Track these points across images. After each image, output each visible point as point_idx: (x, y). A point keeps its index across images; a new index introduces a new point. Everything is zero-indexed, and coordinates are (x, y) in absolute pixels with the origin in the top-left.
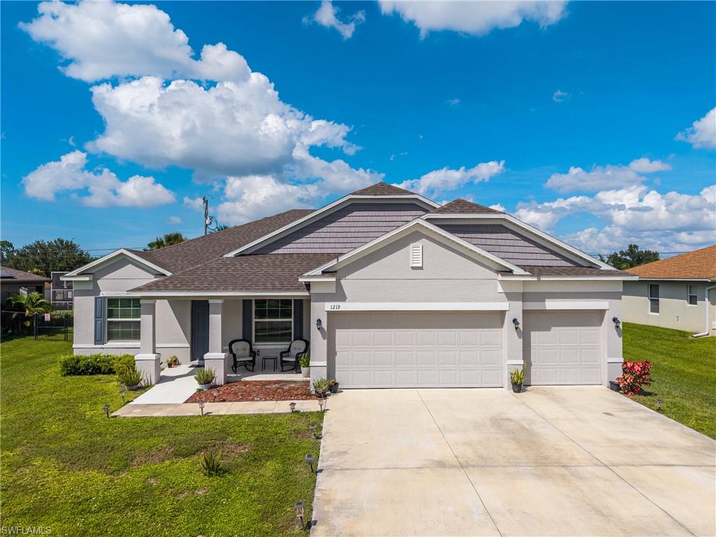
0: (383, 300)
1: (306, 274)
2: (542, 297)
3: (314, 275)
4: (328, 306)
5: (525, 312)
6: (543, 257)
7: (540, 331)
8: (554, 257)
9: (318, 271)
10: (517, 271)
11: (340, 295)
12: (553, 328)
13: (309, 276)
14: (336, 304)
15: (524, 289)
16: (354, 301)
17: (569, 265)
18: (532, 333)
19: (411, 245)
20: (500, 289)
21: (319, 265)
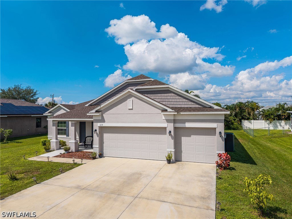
0: (118, 122)
1: (90, 112)
2: (184, 121)
3: (92, 113)
4: (99, 124)
5: (175, 128)
6: (187, 103)
7: (186, 137)
8: (193, 103)
9: (94, 111)
10: (169, 110)
11: (103, 120)
12: (192, 136)
13: (91, 113)
14: (102, 123)
15: (174, 118)
16: (108, 123)
17: (200, 106)
18: (182, 137)
19: (128, 100)
20: (164, 118)
21: (94, 109)
